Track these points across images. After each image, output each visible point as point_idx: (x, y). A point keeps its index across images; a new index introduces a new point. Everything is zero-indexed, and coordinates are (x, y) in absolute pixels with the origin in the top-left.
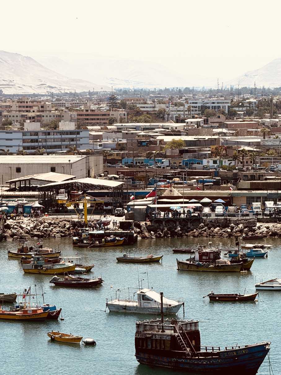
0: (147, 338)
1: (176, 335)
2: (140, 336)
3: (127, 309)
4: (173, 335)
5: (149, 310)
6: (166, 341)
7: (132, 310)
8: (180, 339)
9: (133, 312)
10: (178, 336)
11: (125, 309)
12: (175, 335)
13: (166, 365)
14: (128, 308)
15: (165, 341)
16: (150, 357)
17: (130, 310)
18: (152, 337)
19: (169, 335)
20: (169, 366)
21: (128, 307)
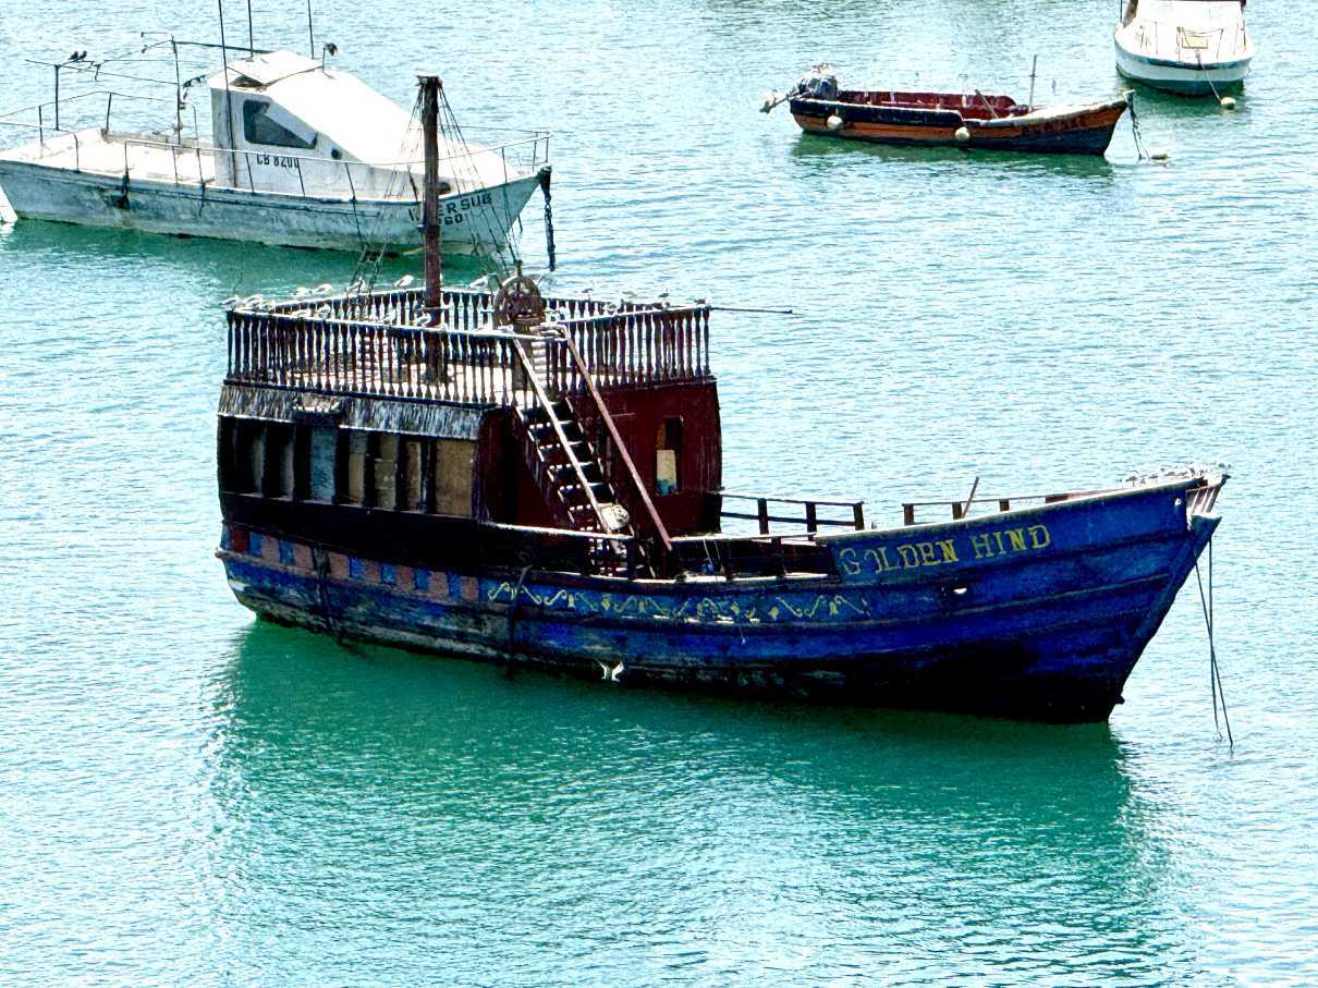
0: (307, 424)
1: (519, 409)
2: (251, 408)
3: (138, 206)
4: (499, 401)
5: (292, 215)
6: (444, 448)
7: (169, 215)
8: (548, 435)
9: (175, 229)
10: (538, 414)
11: (122, 203)
12: (515, 403)
13: (445, 634)
14: (141, 199)
15: (435, 451)
16: (327, 567)
17: (159, 216)
18: (343, 414)
19: (466, 406)
20: (461, 637)
21: (141, 191)
